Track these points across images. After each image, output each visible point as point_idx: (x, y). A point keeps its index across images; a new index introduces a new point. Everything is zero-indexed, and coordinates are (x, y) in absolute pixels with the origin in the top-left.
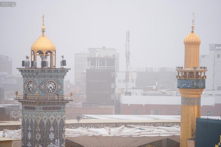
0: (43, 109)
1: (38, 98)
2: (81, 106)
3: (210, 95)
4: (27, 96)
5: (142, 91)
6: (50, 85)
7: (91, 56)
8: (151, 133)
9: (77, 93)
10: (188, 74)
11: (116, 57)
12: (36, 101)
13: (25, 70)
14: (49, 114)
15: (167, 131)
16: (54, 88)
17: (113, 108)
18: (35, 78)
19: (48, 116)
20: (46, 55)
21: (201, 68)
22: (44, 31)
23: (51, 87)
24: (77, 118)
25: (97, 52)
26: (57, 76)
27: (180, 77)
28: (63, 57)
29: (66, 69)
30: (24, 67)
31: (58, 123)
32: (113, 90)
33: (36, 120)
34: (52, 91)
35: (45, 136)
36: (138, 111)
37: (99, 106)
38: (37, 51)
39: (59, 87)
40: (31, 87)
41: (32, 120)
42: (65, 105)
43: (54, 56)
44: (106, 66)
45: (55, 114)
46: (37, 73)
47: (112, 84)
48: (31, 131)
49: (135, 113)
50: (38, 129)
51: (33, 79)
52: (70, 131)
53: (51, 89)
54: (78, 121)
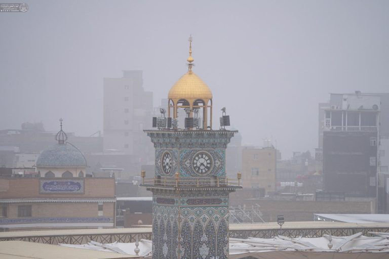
0: (189, 202)
1: (179, 183)
2: (312, 199)
4: (162, 180)
6: (202, 160)
7: (333, 107)
9: (315, 174)
11: (379, 110)
12: (175, 188)
13: (157, 134)
14: (198, 212)
16: (209, 165)
17: (371, 202)
18: (174, 147)
19: (198, 215)
20: (194, 106)
22: (191, 64)
23: (202, 164)
24: (279, 219)
25: (345, 100)
26: (213, 144)
28: (224, 110)
29: (229, 131)
30: (156, 129)
31: (216, 228)
32: (374, 169)
33: (175, 222)
34: (204, 171)
35: (192, 250)
37: (347, 199)
38: (177, 100)
39: (218, 163)
40: (167, 164)
41: (169, 221)
42: (227, 194)
43: (209, 109)
44: (360, 126)
45: (210, 212)
46: (177, 139)
47: (371, 158)
48: (168, 242)
50: (179, 238)
51: (171, 149)
52: (258, 243)
53: (202, 167)
54: (281, 225)
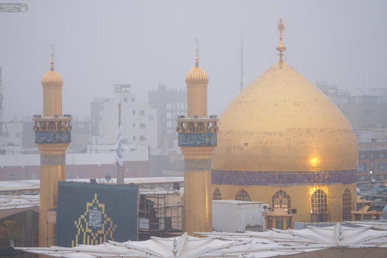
3: (111, 150)
5: (21, 149)
8: (6, 204)
10: (47, 124)
15: (29, 200)
21: (65, 116)
27: (38, 128)
36: (15, 175)
49: (10, 178)
